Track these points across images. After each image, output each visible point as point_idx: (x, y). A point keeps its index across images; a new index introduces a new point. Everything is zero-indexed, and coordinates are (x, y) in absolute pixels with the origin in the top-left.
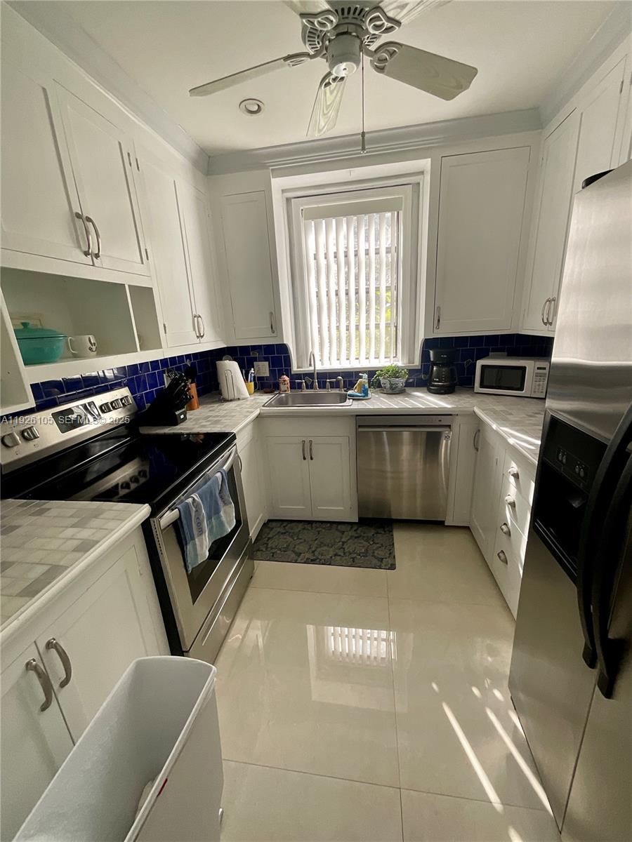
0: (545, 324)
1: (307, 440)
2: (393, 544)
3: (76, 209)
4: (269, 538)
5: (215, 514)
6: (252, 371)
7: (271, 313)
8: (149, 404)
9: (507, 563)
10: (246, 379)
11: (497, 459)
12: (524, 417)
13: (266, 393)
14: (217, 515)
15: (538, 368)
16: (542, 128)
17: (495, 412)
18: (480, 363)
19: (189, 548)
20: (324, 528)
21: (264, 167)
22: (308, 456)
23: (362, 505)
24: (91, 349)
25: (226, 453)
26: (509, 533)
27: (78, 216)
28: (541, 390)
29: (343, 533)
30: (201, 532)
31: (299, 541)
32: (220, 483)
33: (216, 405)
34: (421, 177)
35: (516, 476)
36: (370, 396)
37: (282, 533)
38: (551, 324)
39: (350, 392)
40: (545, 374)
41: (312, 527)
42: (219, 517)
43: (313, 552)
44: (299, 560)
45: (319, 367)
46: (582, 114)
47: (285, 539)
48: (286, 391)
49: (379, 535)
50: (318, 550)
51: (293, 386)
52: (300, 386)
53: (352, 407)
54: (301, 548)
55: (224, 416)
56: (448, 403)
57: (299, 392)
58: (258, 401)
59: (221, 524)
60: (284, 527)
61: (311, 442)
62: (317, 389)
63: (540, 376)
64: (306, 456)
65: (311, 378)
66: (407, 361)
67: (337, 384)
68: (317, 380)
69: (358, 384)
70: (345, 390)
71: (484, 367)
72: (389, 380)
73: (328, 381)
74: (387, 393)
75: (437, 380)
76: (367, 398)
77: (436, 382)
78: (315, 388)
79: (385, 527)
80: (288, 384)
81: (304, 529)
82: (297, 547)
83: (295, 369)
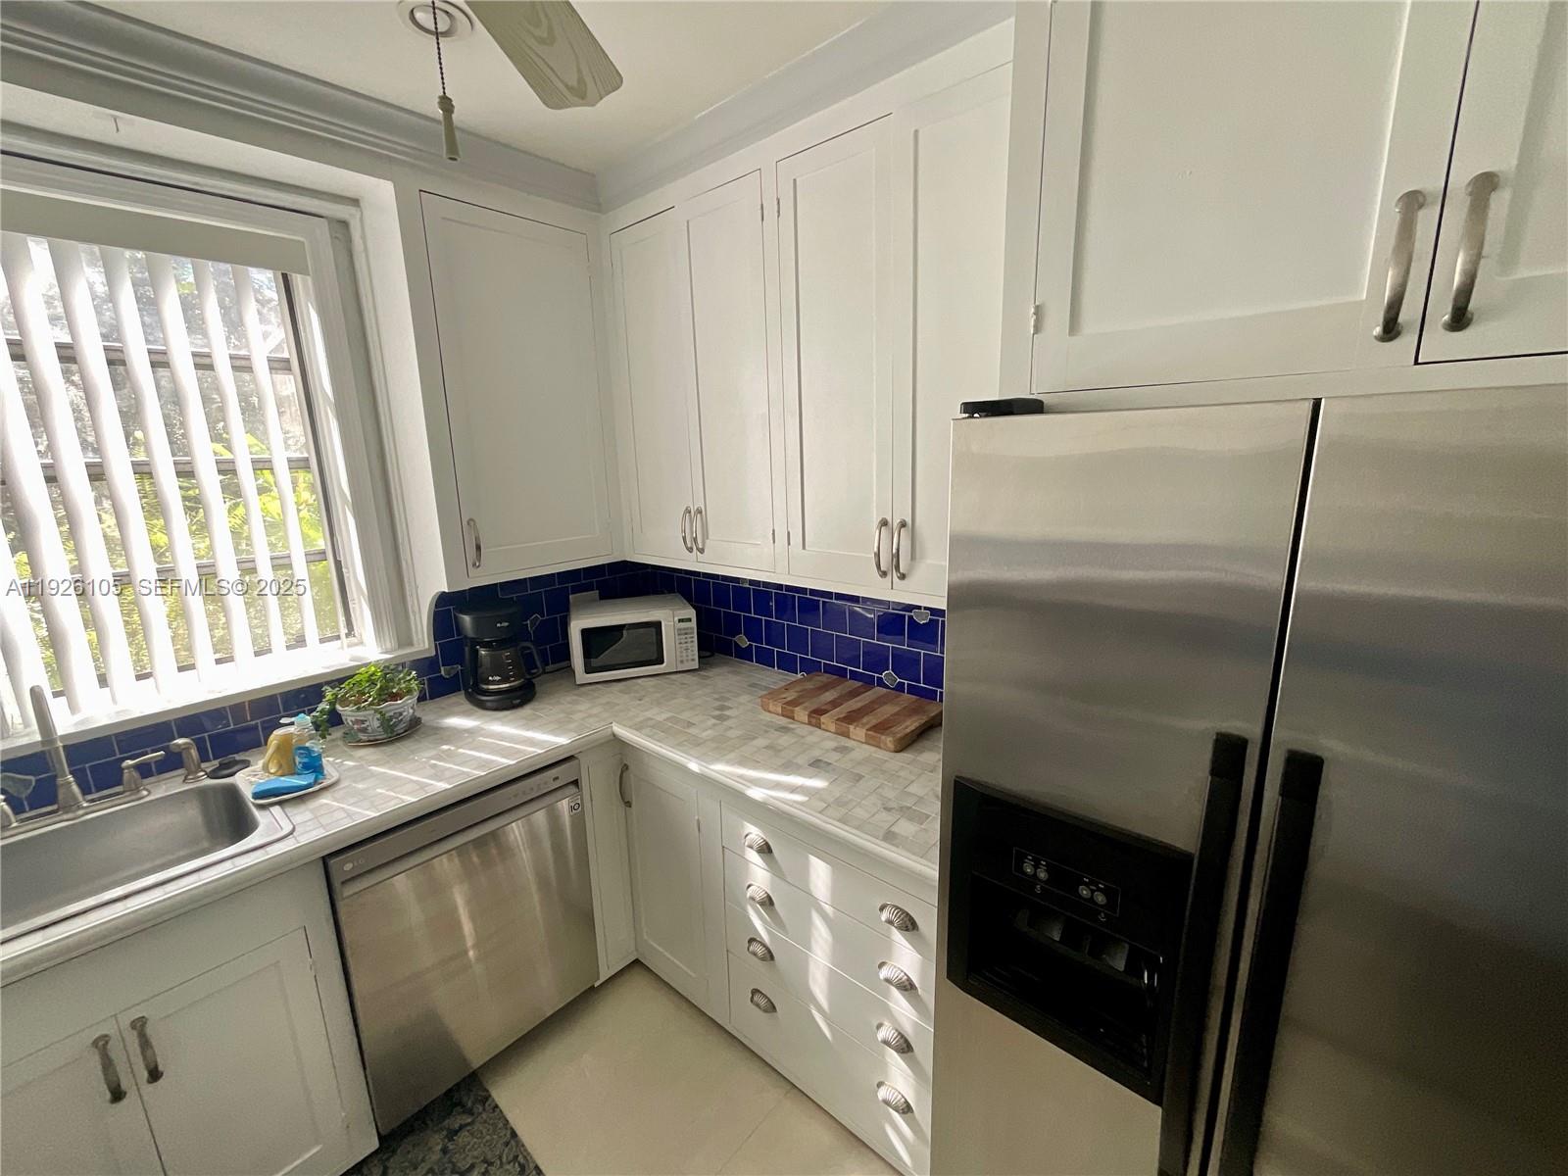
0: (690, 550)
1: (121, 1027)
9: (775, 1010)
11: (698, 820)
12: (714, 725)
15: (680, 621)
17: (657, 726)
18: (577, 626)
22: (134, 1079)
26: (769, 956)
28: (690, 657)
34: (352, 210)
35: (765, 850)
36: (332, 774)
39: (247, 781)
40: (692, 628)
45: (65, 723)
61: (140, 1025)
62: (80, 808)
63: (686, 634)
64: (126, 1084)
65: (34, 775)
66: (395, 644)
67: (173, 762)
68: (70, 778)
69: (278, 749)
70: (208, 770)
71: (587, 634)
72: (376, 711)
73: (128, 767)
74: (375, 743)
75: (498, 678)
76: (326, 783)
77: (494, 683)
78: (71, 806)
79: (465, 1099)
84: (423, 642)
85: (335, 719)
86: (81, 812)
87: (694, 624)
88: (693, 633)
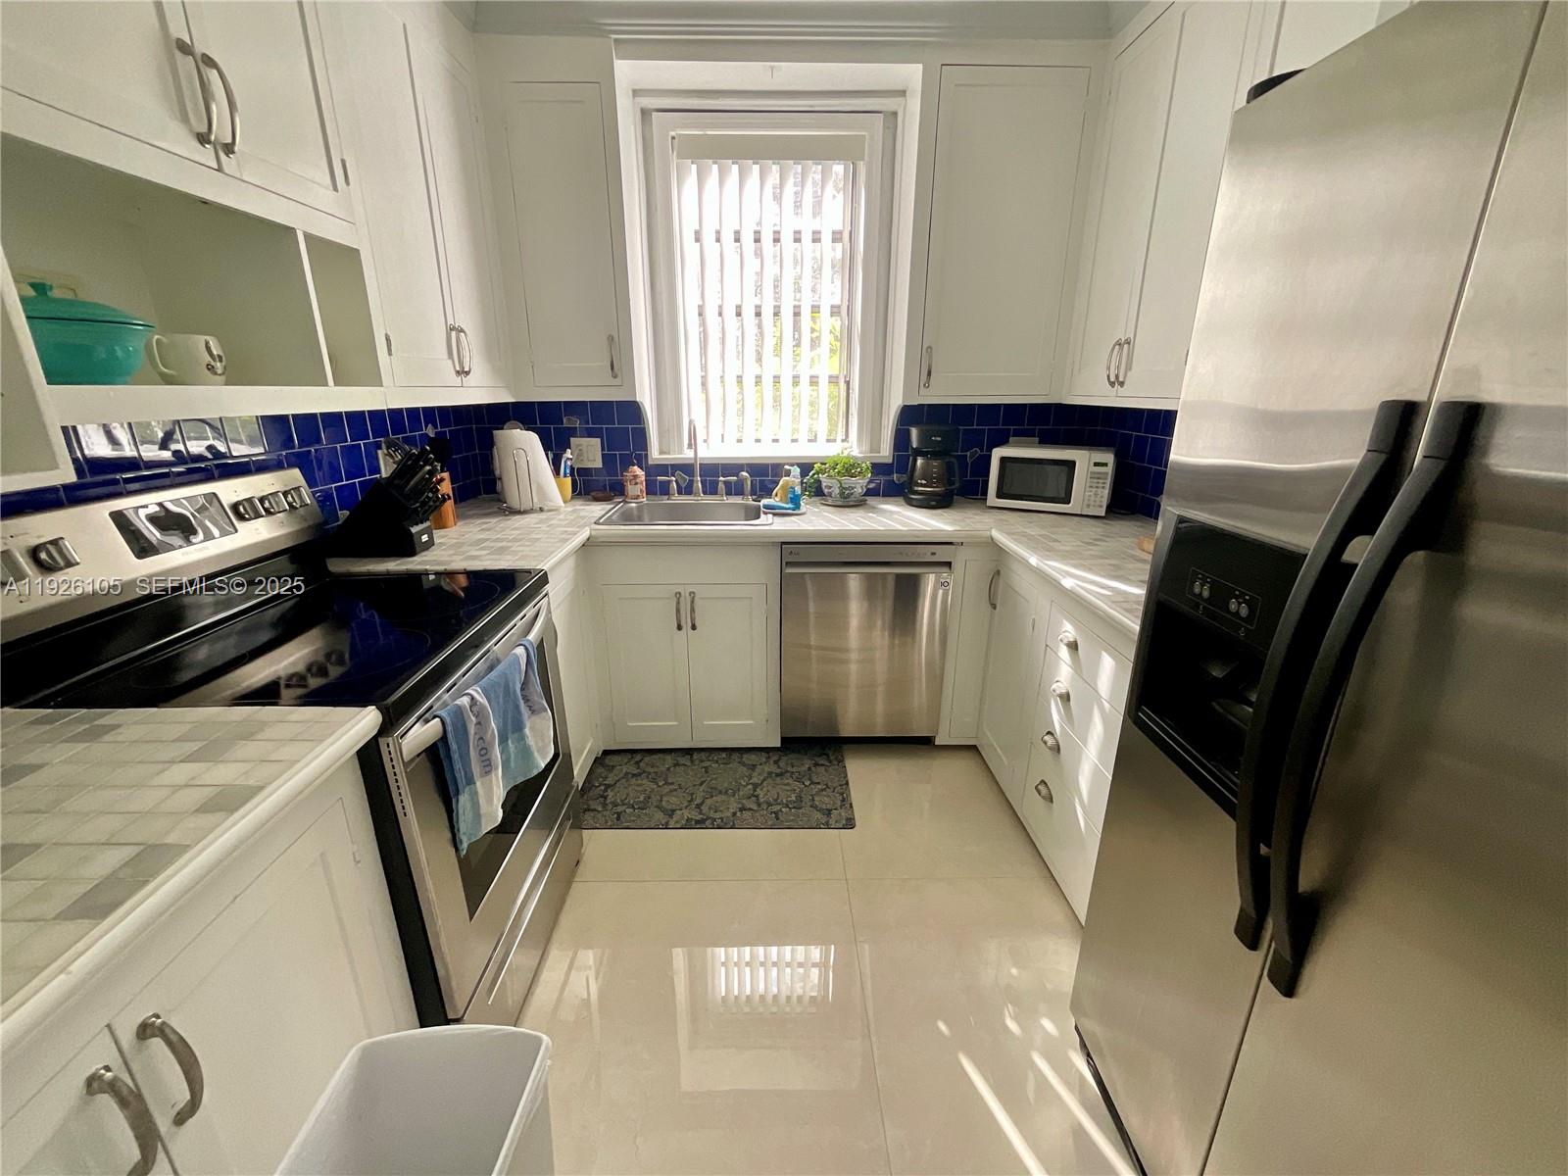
0: (1112, 384)
1: (685, 591)
2: (847, 783)
3: (178, 31)
4: (608, 787)
5: (513, 733)
6: (568, 454)
7: (611, 339)
8: (347, 513)
9: (1052, 801)
10: (556, 471)
11: (1034, 620)
12: (1079, 546)
13: (597, 499)
14: (516, 735)
15: (1096, 464)
16: (1111, 36)
17: (1030, 538)
18: (997, 453)
19: (463, 801)
20: (717, 762)
21: (601, 32)
22: (687, 623)
23: (788, 714)
24: (210, 368)
25: (529, 611)
26: (1057, 749)
27: (185, 48)
28: (1098, 503)
29: (753, 767)
30: (488, 767)
31: (667, 789)
32: (524, 667)
33: (493, 521)
34: (900, 100)
35: (1073, 646)
36: (803, 509)
37: (634, 775)
38: (1122, 384)
39: (765, 501)
40: (1107, 474)
41: (692, 761)
42: (522, 738)
43: (698, 806)
44: (672, 824)
46: (1185, 14)
47: (640, 785)
48: (637, 497)
49: (820, 769)
50: (709, 802)
51: (652, 489)
52: (665, 490)
53: (773, 527)
54: (672, 801)
55: (515, 540)
56: (946, 523)
57: (665, 500)
58: (582, 514)
59: (526, 753)
60: (637, 763)
61: (692, 595)
62: (699, 496)
63: (1098, 478)
64: (683, 623)
65: (688, 473)
66: (868, 449)
67: (739, 487)
68: (699, 479)
69: (782, 486)
70: (753, 497)
71: (1004, 460)
72: (838, 480)
73: (722, 482)
74: (833, 505)
75: (924, 482)
76: (799, 512)
77: (922, 485)
78: (696, 494)
79: (830, 753)
80: (642, 483)
81: (676, 765)
82: (665, 799)
83: (655, 455)
84: (886, 453)
86: (699, 498)
87: (1109, 470)
88: (1106, 479)
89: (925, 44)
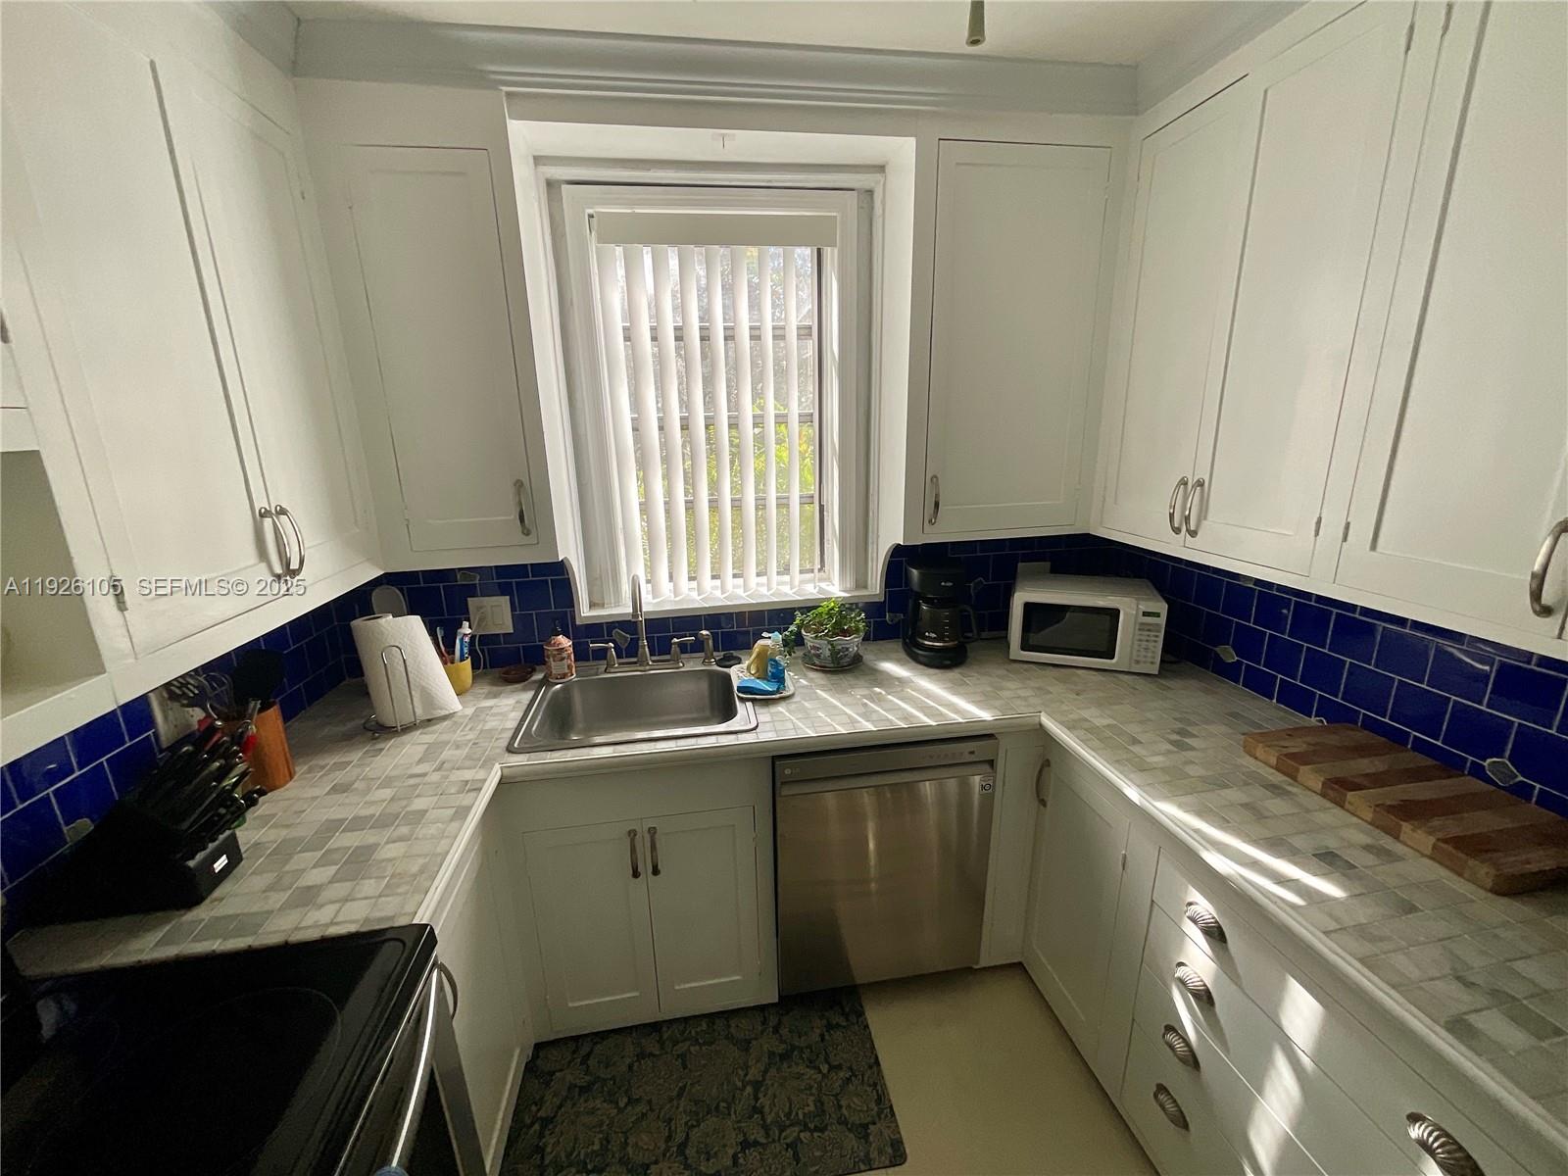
0: (1177, 531)
1: (643, 829)
2: (877, 1062)
6: (466, 629)
7: (519, 485)
9: (1186, 1126)
10: (446, 650)
11: (1125, 857)
12: (1169, 752)
13: (509, 681)
15: (1145, 614)
16: (1137, 114)
17: (1093, 730)
18: (1020, 598)
22: (645, 867)
26: (1192, 1061)
28: (1149, 659)
31: (632, 1114)
33: (355, 756)
34: (878, 176)
35: (1215, 934)
36: (790, 687)
37: (582, 1090)
38: (1193, 534)
39: (737, 675)
40: (1159, 626)
41: (661, 1042)
46: (1266, 92)
47: (593, 1111)
48: (564, 676)
49: (838, 1035)
51: (581, 654)
52: (601, 654)
53: (760, 735)
56: (977, 703)
57: (600, 674)
58: (492, 724)
60: (583, 1063)
61: (652, 831)
62: (647, 664)
63: (1149, 630)
64: (640, 869)
65: (631, 635)
66: (853, 584)
67: (698, 647)
69: (759, 655)
70: (717, 659)
71: (1030, 608)
72: (829, 642)
73: (675, 643)
74: (823, 669)
75: (934, 635)
76: (785, 694)
77: (929, 639)
78: (642, 662)
80: (569, 656)
81: (641, 1056)
82: (632, 1140)
83: (585, 612)
84: (875, 587)
85: (799, 641)
86: (648, 668)
87: (1162, 620)
88: (1159, 631)
89: (917, 113)
